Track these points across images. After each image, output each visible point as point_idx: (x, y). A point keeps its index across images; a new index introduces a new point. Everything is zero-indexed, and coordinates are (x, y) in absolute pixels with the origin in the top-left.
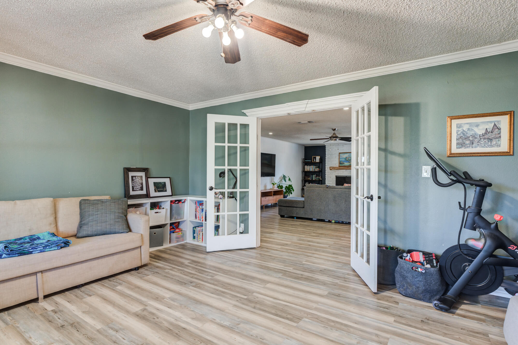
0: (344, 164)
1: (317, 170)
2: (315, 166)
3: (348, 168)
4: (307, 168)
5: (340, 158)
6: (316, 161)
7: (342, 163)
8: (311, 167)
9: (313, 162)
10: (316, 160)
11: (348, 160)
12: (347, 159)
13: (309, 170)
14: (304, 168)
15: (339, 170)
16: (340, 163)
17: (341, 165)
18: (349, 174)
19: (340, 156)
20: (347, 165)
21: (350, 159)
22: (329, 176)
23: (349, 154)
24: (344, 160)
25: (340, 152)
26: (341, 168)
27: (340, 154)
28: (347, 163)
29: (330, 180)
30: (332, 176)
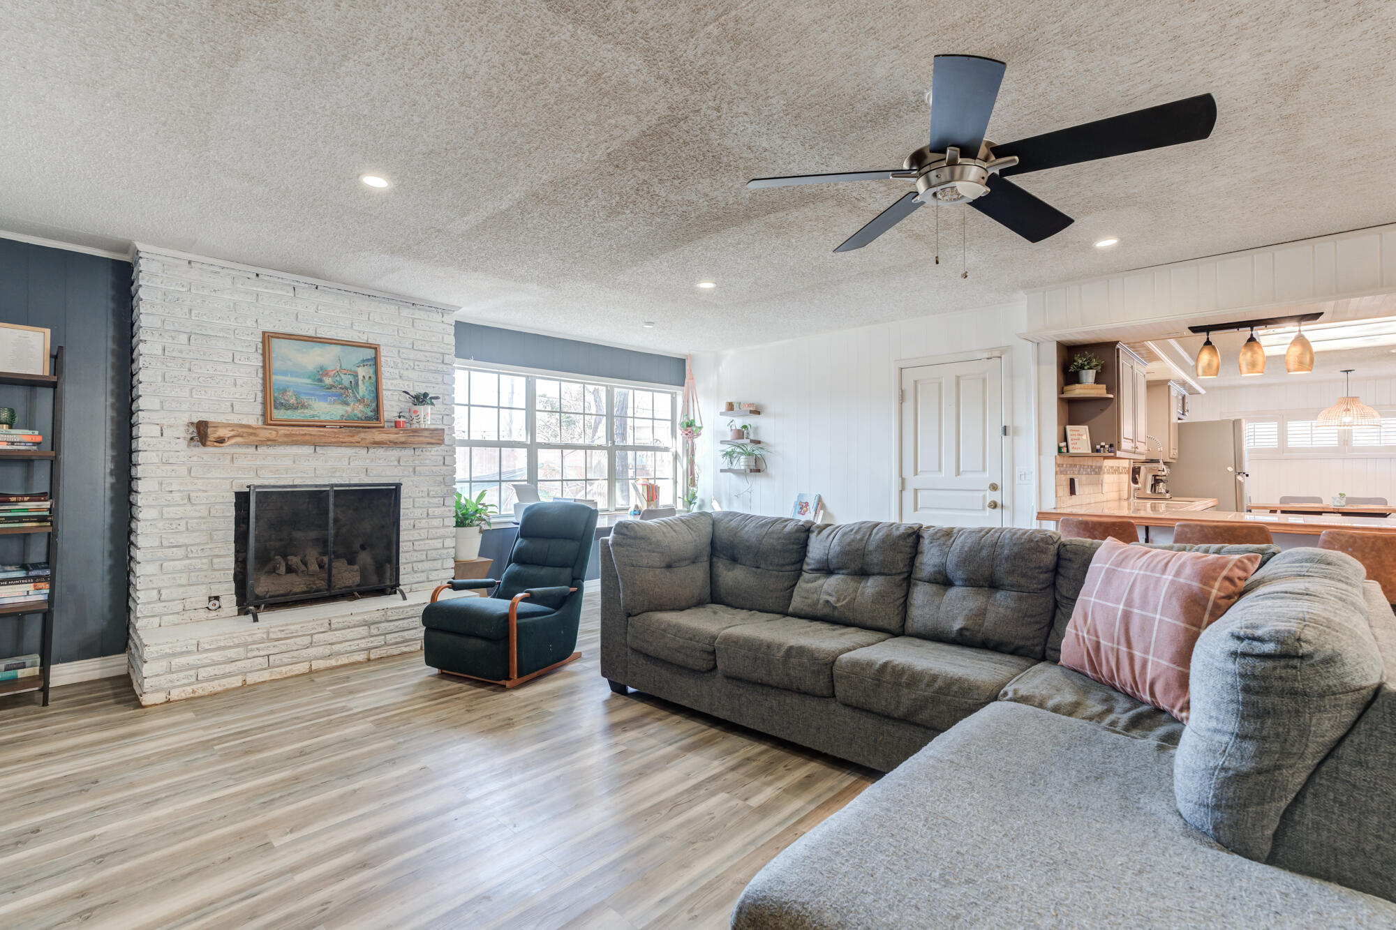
0: (304, 406)
1: (14, 438)
3: (356, 438)
5: (276, 364)
7: (293, 401)
11: (331, 387)
12: (328, 381)
15: (267, 450)
16: (271, 399)
17: (280, 415)
18: (338, 474)
19: (273, 355)
20: (328, 418)
21: (346, 384)
22: (174, 487)
23: (339, 348)
24: (309, 381)
25: (270, 328)
26: (305, 435)
27: (275, 343)
28: (330, 403)
29: (183, 522)
30: (206, 491)
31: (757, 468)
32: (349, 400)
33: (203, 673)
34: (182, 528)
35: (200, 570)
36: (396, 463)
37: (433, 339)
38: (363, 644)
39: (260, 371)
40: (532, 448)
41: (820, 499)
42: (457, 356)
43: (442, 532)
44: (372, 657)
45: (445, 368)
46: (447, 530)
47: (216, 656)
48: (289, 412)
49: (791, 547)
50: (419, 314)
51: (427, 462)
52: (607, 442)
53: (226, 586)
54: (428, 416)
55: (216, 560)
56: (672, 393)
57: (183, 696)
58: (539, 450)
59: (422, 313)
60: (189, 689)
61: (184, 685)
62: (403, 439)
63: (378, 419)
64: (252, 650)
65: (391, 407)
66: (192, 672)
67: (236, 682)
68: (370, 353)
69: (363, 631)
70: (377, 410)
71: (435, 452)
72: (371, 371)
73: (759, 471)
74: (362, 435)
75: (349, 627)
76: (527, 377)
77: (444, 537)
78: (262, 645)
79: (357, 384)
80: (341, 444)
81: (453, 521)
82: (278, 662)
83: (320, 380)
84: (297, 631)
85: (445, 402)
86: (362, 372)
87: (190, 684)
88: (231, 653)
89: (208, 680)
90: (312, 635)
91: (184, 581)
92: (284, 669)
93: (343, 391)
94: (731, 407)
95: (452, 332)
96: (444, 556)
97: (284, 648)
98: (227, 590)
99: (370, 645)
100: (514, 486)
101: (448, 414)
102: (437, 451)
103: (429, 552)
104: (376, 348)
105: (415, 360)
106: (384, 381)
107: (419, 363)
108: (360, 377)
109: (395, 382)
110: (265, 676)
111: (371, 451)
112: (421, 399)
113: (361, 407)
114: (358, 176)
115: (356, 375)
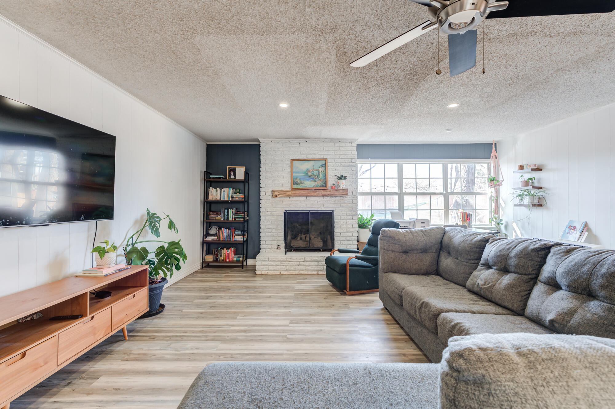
0: (302, 183)
1: (239, 197)
2: (233, 188)
3: (316, 194)
4: (214, 194)
5: (294, 170)
6: (235, 178)
7: (299, 182)
8: (224, 191)
9: (227, 179)
10: (235, 175)
11: (311, 176)
12: (310, 174)
13: (218, 199)
14: (206, 194)
15: (291, 198)
16: (294, 182)
17: (295, 186)
18: (314, 207)
19: (293, 167)
20: (310, 187)
21: (315, 174)
22: (269, 210)
23: (313, 162)
24: (304, 174)
25: (293, 158)
26: (299, 193)
27: (294, 162)
28: (310, 181)
29: (271, 221)
30: (276, 212)
31: (539, 204)
32: (316, 180)
33: (270, 268)
34: (270, 223)
35: (275, 236)
36: (334, 202)
37: (348, 153)
38: (316, 268)
39: (290, 172)
40: (401, 195)
41: (586, 225)
42: (357, 159)
43: (352, 230)
44: (319, 273)
45: (352, 164)
46: (354, 229)
47: (273, 263)
48: (298, 186)
49: (475, 249)
50: (343, 145)
51: (346, 202)
52: (444, 191)
53: (281, 242)
54: (343, 184)
55: (279, 234)
56: (488, 163)
57: (265, 274)
58: (405, 196)
59: (343, 144)
60: (267, 272)
61: (265, 270)
62: (332, 193)
63: (326, 186)
64: (282, 263)
65: (331, 181)
66: (267, 267)
67: (278, 272)
68: (323, 162)
69: (316, 263)
70: (326, 183)
71: (348, 198)
72: (324, 168)
73: (541, 205)
74: (318, 192)
75: (311, 261)
76: (398, 163)
77: (353, 232)
78: (285, 262)
79: (319, 174)
80: (312, 196)
81: (357, 226)
82: (289, 269)
83: (307, 174)
84: (295, 260)
85: (353, 178)
86: (321, 169)
87: (267, 270)
88: (277, 263)
89: (271, 270)
90: (299, 262)
91: (271, 239)
92: (291, 271)
93: (314, 177)
94: (522, 167)
95: (355, 149)
96: (353, 240)
97: (291, 265)
98: (282, 243)
99: (318, 269)
100: (390, 212)
101: (356, 182)
102: (350, 197)
103: (347, 237)
104: (325, 160)
105: (340, 163)
106: (329, 172)
107: (342, 164)
108: (320, 171)
109: (333, 172)
110: (286, 272)
111: (325, 198)
112: (341, 178)
113: (320, 182)
114: (278, 105)
115: (319, 171)
